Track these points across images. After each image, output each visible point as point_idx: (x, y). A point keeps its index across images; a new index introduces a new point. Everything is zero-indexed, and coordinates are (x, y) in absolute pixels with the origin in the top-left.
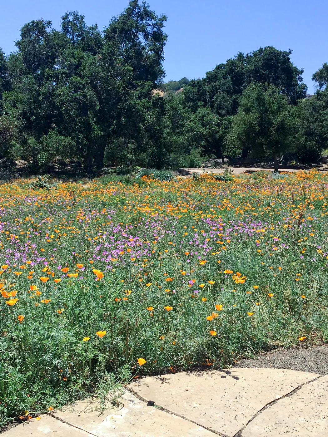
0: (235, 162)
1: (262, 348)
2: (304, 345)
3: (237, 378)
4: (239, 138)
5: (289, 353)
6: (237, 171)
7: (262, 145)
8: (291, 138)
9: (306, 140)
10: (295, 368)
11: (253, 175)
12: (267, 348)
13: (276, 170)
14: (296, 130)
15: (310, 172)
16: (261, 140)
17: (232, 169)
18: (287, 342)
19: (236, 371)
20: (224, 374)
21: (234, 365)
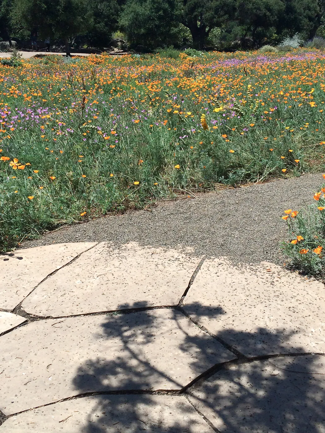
0: (24, 46)
1: (47, 228)
2: (85, 219)
3: (21, 258)
4: (24, 16)
5: (71, 229)
6: (27, 55)
7: (50, 26)
8: (80, 19)
9: (96, 22)
10: (76, 240)
11: (44, 60)
12: (52, 228)
13: (68, 54)
14: (84, 11)
15: (102, 56)
16: (49, 20)
17: (21, 52)
18: (71, 219)
19: (19, 253)
20: (7, 257)
21: (18, 247)
